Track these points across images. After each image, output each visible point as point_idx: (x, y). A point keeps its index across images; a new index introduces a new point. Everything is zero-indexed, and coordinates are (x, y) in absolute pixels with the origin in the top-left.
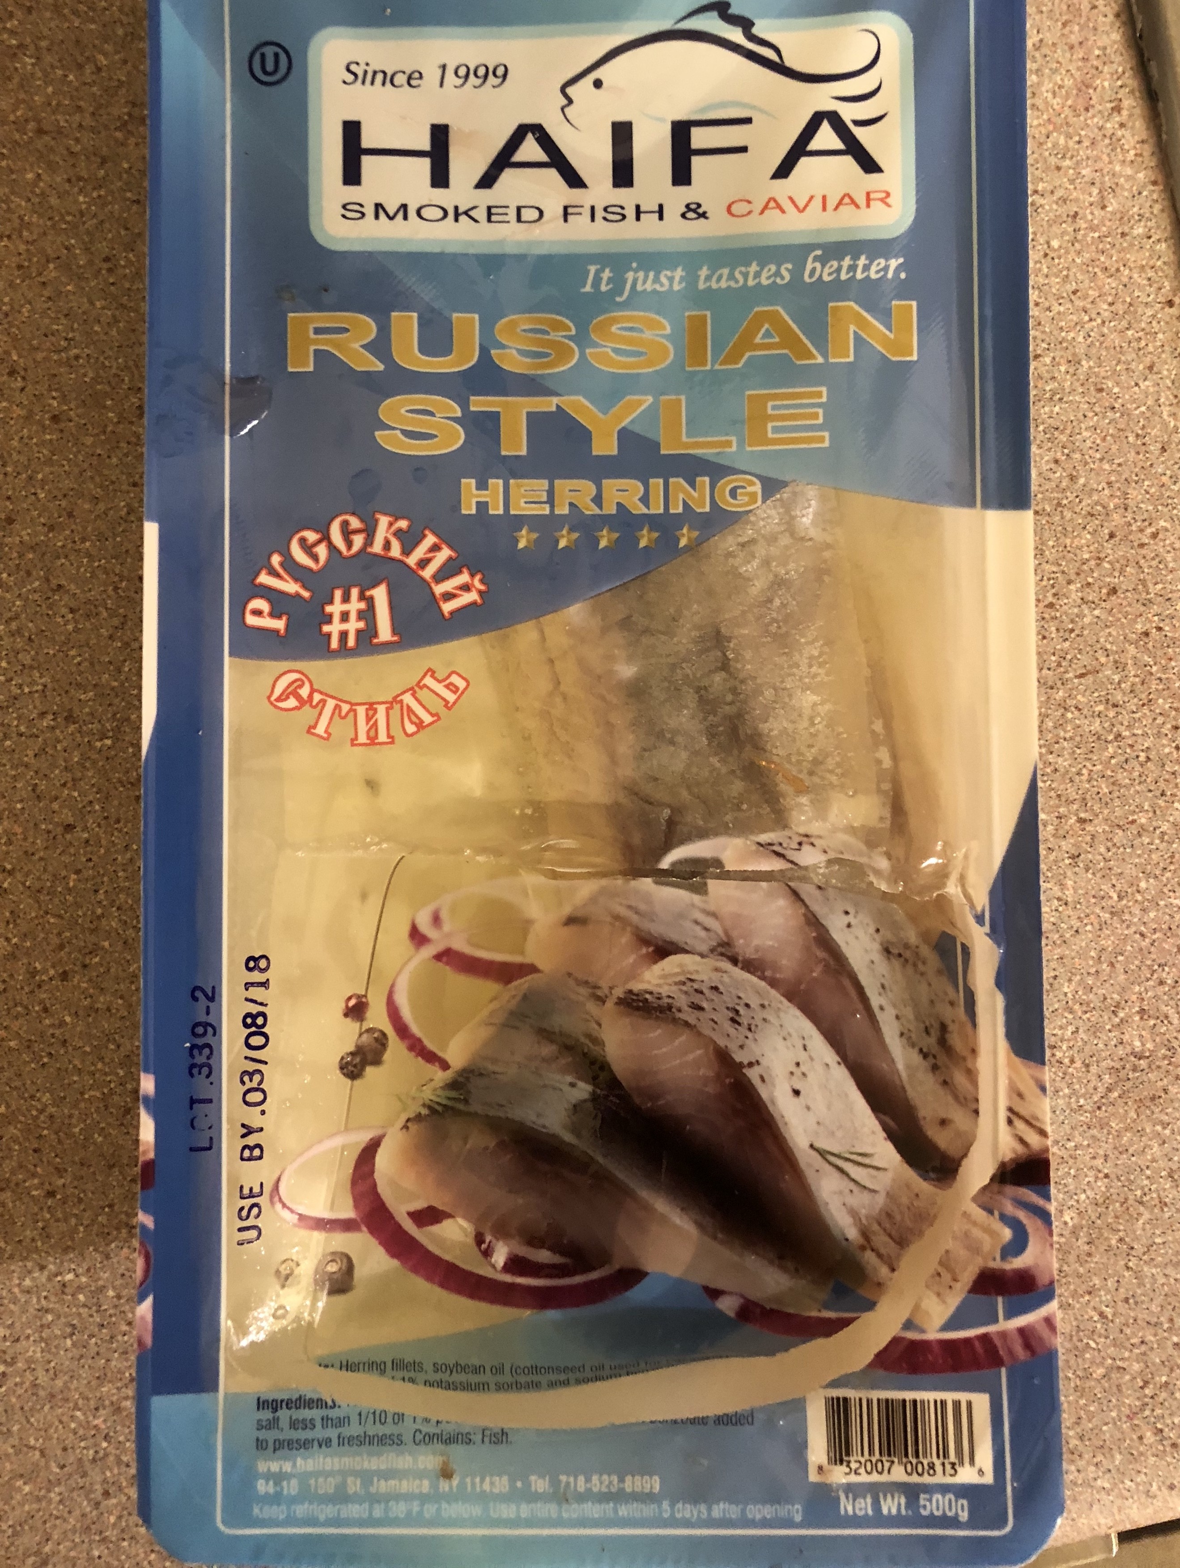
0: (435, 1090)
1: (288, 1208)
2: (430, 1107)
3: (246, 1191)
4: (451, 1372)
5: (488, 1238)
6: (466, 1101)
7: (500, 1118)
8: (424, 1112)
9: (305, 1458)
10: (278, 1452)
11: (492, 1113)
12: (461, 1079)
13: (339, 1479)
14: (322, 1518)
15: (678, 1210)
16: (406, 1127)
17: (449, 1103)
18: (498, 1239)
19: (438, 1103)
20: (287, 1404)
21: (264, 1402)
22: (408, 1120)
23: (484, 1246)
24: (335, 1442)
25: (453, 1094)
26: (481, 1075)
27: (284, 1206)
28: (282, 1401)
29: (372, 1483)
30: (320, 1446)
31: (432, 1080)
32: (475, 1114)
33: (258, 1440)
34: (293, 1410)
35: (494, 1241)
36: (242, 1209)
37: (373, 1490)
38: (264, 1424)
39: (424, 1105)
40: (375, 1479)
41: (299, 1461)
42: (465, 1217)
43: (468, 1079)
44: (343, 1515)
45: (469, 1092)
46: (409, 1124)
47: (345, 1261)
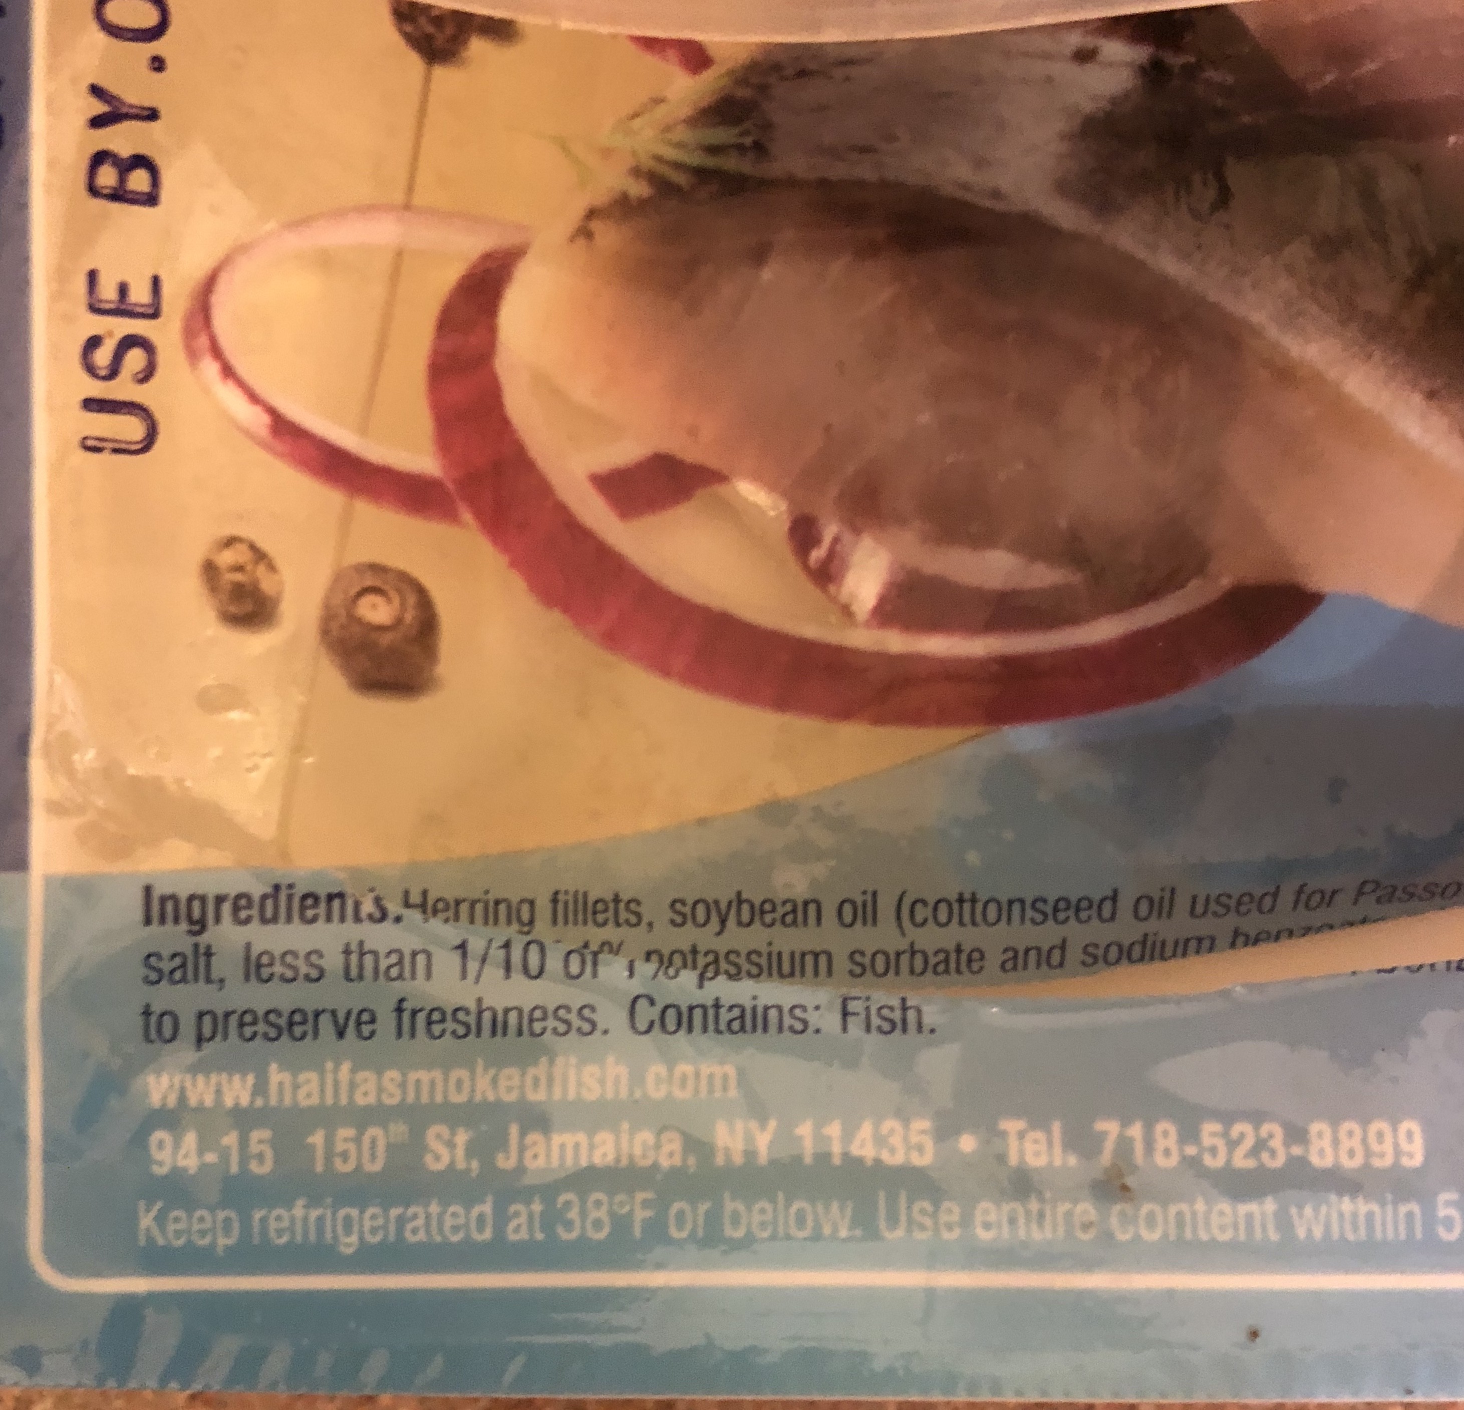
0: (668, 129)
1: (241, 384)
2: (652, 177)
3: (108, 292)
4: (723, 922)
5: (830, 531)
6: (760, 149)
7: (861, 184)
8: (639, 189)
9: (294, 1068)
10: (208, 1048)
11: (838, 171)
12: (743, 93)
13: (399, 1130)
14: (349, 1244)
15: (1417, 399)
16: (584, 232)
17: (711, 162)
18: (857, 531)
19: (678, 166)
20: (236, 909)
21: (163, 900)
22: (592, 214)
23: (817, 555)
24: (386, 1020)
25: (721, 135)
26: (802, 73)
27: (228, 372)
28: (220, 900)
29: (503, 1144)
30: (341, 1034)
31: (658, 101)
32: (791, 183)
33: (147, 1013)
34: (255, 924)
35: (847, 537)
36: (94, 343)
37: (506, 1162)
38: (166, 966)
39: (636, 172)
40: (514, 1130)
41: (276, 1076)
42: (757, 477)
43: (763, 89)
44: (415, 1235)
45: (767, 126)
46: (596, 225)
47: (412, 599)
